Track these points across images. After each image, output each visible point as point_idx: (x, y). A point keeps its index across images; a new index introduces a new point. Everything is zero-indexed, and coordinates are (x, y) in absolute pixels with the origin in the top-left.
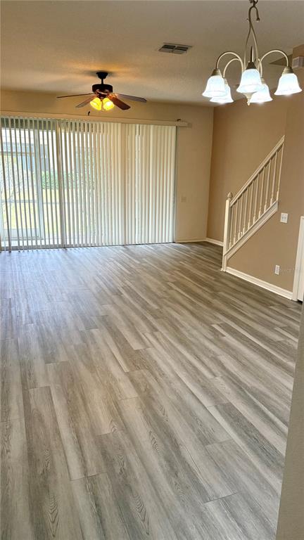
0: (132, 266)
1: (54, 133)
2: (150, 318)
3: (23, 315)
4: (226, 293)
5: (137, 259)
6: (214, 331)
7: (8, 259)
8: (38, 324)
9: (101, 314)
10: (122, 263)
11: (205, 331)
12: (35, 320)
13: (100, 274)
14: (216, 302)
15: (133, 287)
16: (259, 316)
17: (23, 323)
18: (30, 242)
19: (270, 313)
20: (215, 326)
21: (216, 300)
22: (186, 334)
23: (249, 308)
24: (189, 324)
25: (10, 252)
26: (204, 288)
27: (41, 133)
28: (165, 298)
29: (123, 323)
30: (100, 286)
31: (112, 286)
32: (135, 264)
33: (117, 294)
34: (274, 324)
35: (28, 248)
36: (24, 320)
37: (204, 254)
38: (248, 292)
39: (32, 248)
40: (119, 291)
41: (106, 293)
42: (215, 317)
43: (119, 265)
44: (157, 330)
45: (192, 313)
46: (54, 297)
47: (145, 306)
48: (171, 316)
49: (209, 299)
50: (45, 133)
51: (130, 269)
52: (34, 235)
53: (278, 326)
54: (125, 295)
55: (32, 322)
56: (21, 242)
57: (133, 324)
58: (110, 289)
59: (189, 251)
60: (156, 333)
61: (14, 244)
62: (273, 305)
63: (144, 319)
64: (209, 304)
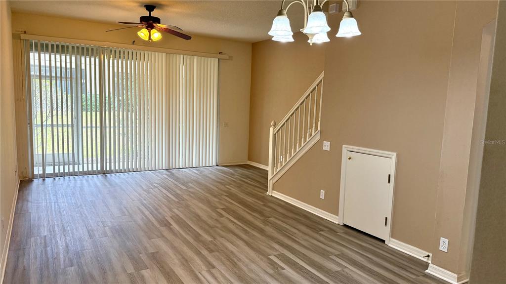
0: (178, 192)
1: (97, 60)
2: (205, 252)
3: (62, 256)
4: (276, 218)
5: (183, 184)
6: (273, 264)
7: (41, 187)
8: (79, 267)
9: (151, 250)
10: (168, 189)
11: (263, 264)
12: (75, 262)
13: (145, 202)
14: (269, 230)
15: (182, 216)
16: (313, 244)
17: (62, 267)
18: (66, 167)
19: (322, 239)
20: (272, 257)
21: (267, 227)
22: (245, 269)
23: (301, 234)
24: (247, 257)
25: (44, 180)
26: (254, 214)
27: (83, 59)
28: (217, 227)
29: (176, 261)
30: (146, 216)
31: (159, 215)
32: (181, 189)
33: (166, 225)
34: (328, 251)
35: (64, 175)
36: (62, 262)
37: (248, 177)
38: (296, 217)
39: (69, 174)
40: (168, 222)
41: (153, 225)
42: (271, 246)
43: (165, 191)
44: (214, 267)
45: (247, 244)
46: (96, 232)
47: (197, 237)
48: (227, 248)
49: (262, 226)
50: (88, 59)
51: (177, 195)
52: (71, 160)
53: (332, 254)
54: (175, 226)
55: (72, 265)
56: (57, 167)
57: (186, 261)
58: (156, 219)
59: (233, 175)
60: (213, 271)
61: (49, 170)
62: (323, 231)
63: (199, 253)
64: (262, 231)
